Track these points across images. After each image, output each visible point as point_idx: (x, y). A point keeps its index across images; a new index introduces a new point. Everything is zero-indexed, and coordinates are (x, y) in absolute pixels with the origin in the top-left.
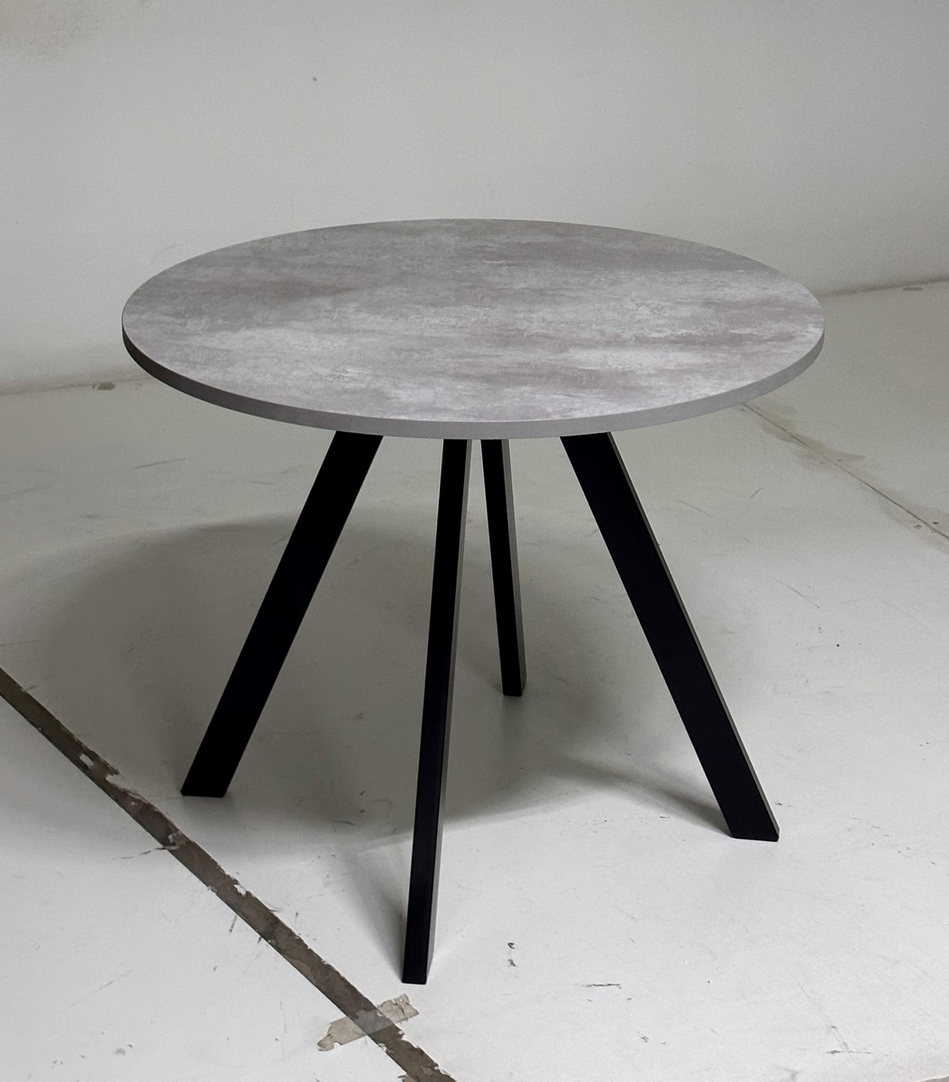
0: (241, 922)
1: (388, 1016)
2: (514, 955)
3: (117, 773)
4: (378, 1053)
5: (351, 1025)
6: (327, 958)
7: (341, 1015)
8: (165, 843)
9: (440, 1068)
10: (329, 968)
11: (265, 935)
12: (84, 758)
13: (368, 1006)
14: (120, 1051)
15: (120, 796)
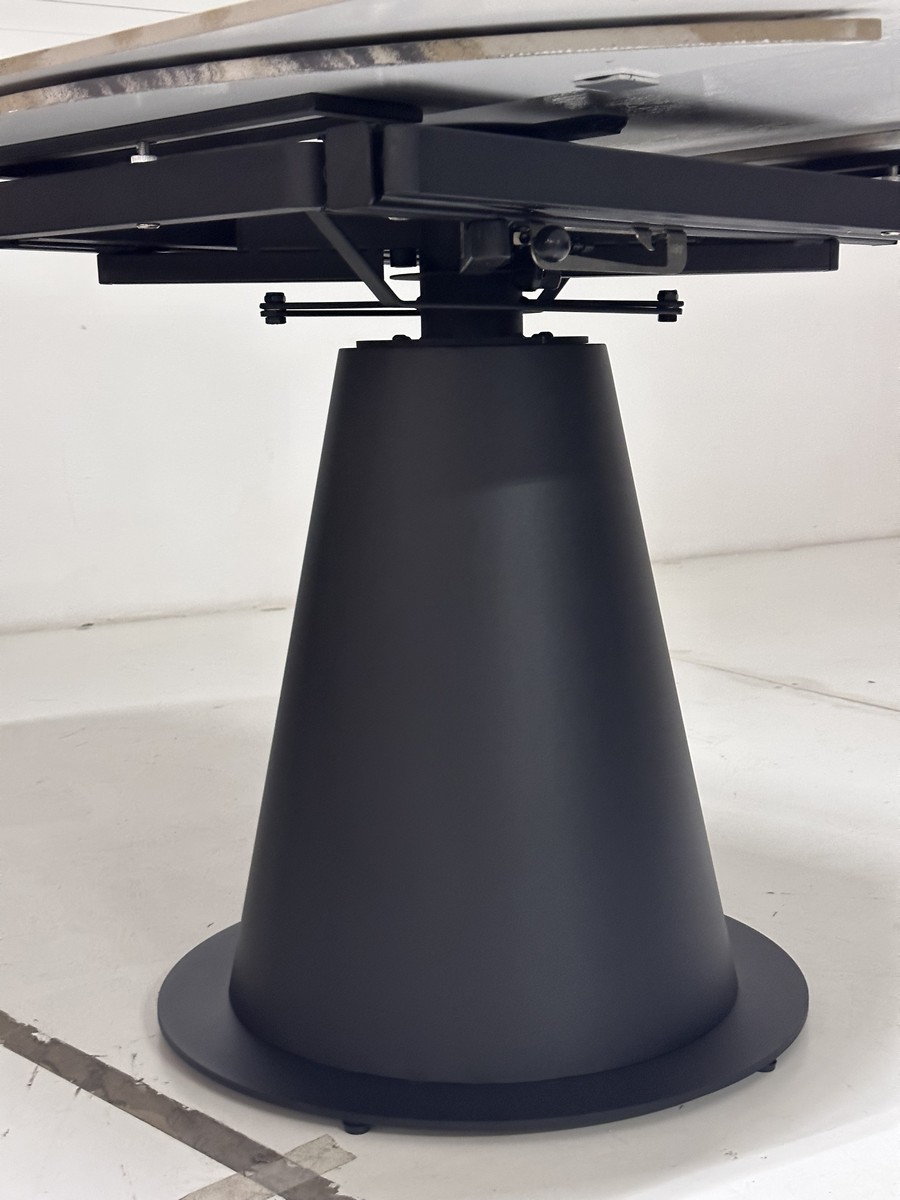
0: (45, 1075)
1: (306, 1165)
5: (245, 1182)
7: (229, 1172)
10: (196, 1114)
11: (85, 1085)
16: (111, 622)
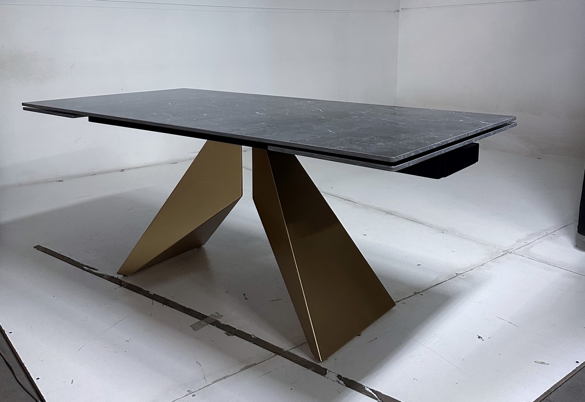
0: (154, 301)
1: (214, 318)
2: (246, 296)
3: (97, 270)
4: (215, 328)
5: (203, 322)
6: (188, 307)
7: (199, 320)
8: (121, 285)
9: (237, 329)
10: (189, 308)
11: (164, 304)
12: (85, 267)
13: (207, 316)
14: (127, 341)
15: (101, 276)
16: (129, 169)
